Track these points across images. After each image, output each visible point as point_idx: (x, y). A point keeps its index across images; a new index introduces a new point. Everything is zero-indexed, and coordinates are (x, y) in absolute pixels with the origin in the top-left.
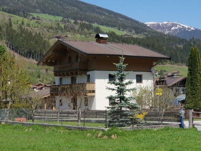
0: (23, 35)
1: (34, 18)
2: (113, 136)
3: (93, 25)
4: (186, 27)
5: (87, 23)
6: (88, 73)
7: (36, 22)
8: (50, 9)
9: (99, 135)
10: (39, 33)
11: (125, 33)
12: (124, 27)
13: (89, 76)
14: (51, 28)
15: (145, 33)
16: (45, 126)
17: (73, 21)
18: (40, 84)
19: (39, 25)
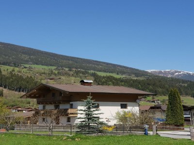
0: (14, 78)
1: (26, 68)
2: (76, 139)
3: (89, 71)
4: (191, 73)
5: (82, 70)
6: (71, 103)
7: (28, 70)
8: (43, 62)
9: (64, 138)
10: (31, 77)
11: (124, 76)
12: (123, 73)
13: (72, 105)
14: (44, 73)
15: (146, 77)
16: (17, 134)
17: (67, 69)
18: (30, 108)
19: (31, 72)
